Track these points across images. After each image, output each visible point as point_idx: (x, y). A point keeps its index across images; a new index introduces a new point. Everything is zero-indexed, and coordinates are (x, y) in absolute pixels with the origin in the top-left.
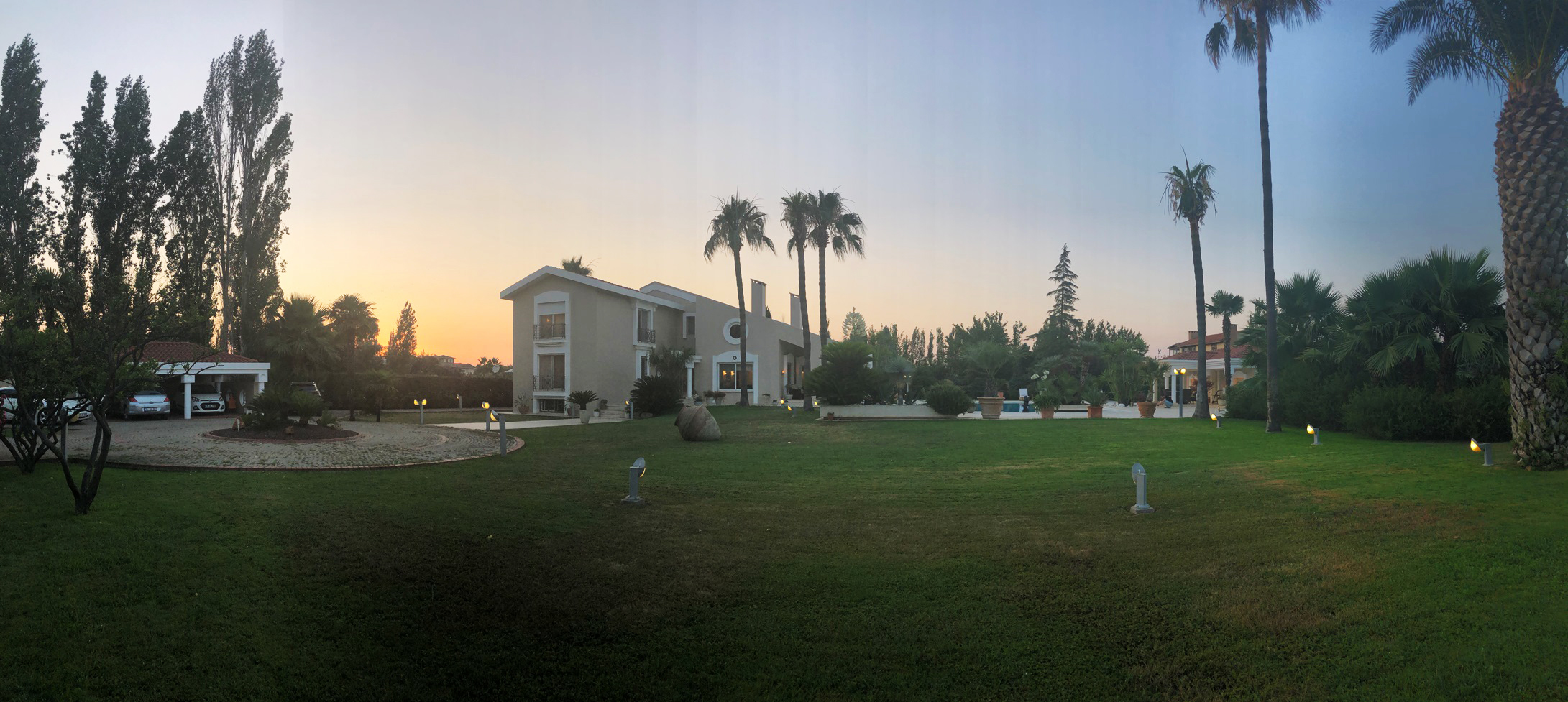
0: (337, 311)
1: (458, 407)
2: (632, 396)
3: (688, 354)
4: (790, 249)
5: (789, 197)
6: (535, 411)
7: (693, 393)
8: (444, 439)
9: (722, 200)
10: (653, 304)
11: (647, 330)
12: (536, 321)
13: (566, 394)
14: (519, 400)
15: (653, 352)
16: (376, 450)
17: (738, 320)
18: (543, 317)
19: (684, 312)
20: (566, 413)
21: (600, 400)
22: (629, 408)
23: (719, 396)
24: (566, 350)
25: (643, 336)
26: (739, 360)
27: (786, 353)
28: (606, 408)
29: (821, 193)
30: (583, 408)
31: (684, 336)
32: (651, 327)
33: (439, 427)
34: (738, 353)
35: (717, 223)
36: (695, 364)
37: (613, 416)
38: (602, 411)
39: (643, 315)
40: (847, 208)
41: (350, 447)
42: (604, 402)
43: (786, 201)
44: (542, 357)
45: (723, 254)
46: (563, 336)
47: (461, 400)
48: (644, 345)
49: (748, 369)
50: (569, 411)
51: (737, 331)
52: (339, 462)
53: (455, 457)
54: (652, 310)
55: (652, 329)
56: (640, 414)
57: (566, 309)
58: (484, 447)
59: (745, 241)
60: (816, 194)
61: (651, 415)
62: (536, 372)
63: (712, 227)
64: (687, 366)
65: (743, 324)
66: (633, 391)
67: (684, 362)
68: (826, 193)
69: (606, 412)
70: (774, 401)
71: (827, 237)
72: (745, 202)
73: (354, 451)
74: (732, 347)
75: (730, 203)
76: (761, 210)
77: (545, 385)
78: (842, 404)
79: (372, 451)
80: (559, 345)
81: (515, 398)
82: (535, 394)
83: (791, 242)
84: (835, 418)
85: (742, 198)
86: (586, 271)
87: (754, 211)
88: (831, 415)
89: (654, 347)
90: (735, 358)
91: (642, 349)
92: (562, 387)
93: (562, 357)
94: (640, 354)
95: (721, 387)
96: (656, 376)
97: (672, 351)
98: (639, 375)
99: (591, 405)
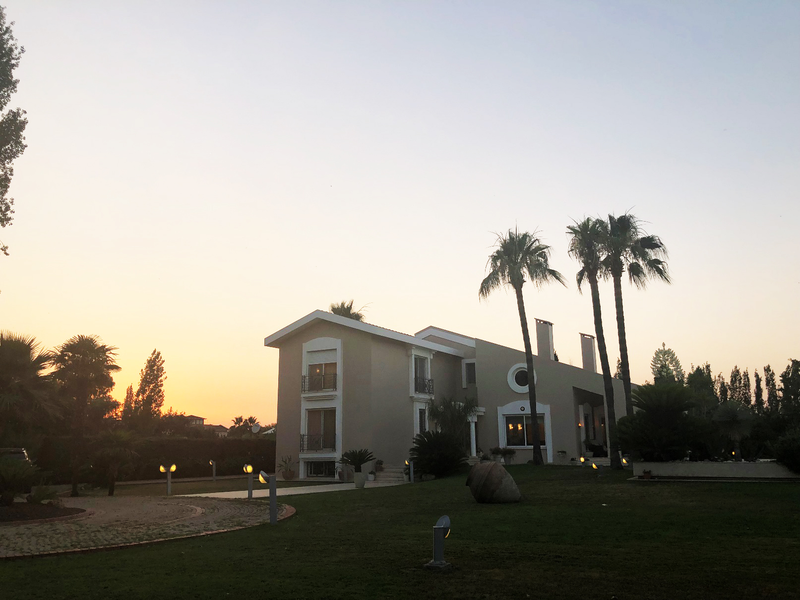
0: (66, 355)
1: (211, 475)
2: (412, 454)
3: (471, 405)
4: (579, 281)
5: (575, 225)
6: (302, 475)
7: (477, 452)
8: (199, 510)
9: (500, 235)
10: (430, 351)
11: (424, 379)
12: (305, 372)
13: (337, 455)
14: (283, 463)
15: (433, 404)
16: (111, 528)
17: (525, 365)
18: (312, 367)
19: (463, 358)
20: (337, 477)
21: (376, 460)
22: (409, 469)
23: (507, 453)
24: (338, 405)
25: (421, 386)
26: (528, 411)
27: (582, 403)
28: (381, 470)
29: (611, 218)
30: (358, 470)
31: (464, 386)
32: (429, 376)
33: (191, 498)
34: (527, 404)
35: (495, 259)
36: (479, 417)
37: (389, 479)
38: (377, 474)
39: (420, 361)
40: (643, 230)
41: (73, 527)
42: (380, 463)
43: (573, 230)
44: (311, 412)
45: (504, 291)
46: (334, 387)
47: (214, 467)
48: (422, 396)
49: (539, 422)
50: (340, 475)
51: (523, 378)
52: (60, 545)
53: (216, 529)
54: (430, 357)
55: (430, 378)
56: (421, 477)
57: (338, 359)
58: (249, 516)
59: (527, 277)
60: (606, 219)
61: (434, 476)
62: (304, 430)
63: (489, 265)
64: (470, 419)
65: (530, 368)
66: (412, 449)
67: (466, 416)
68: (616, 217)
69: (382, 474)
70: (573, 459)
71: (621, 264)
72: (525, 236)
73: (80, 530)
74: (520, 396)
75: (508, 237)
76: (543, 242)
77: (313, 446)
78: (660, 460)
79: (106, 528)
80: (331, 398)
81: (278, 461)
82: (302, 456)
83: (581, 275)
84: (653, 477)
85: (521, 232)
86: (357, 317)
87: (537, 244)
88: (647, 473)
89: (433, 398)
90: (523, 409)
91: (419, 400)
92: (333, 447)
93: (332, 412)
94: (418, 406)
95: (509, 444)
96: (437, 432)
97: (453, 403)
98: (417, 431)
99: (367, 466)
